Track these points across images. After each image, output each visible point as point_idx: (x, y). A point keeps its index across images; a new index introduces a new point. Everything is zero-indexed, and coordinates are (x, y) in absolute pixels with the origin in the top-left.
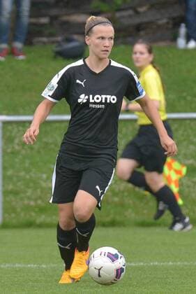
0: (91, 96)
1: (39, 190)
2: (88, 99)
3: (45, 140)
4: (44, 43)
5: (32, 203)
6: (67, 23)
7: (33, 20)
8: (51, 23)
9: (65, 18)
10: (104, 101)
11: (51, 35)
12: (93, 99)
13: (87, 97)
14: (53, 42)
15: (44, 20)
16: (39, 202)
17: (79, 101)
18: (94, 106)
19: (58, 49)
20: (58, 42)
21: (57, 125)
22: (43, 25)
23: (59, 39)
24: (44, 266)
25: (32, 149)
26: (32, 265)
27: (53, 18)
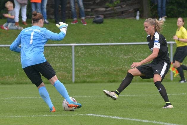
1: (88, 70)
3: (90, 52)
4: (89, 18)
5: (85, 74)
6: (97, 11)
7: (85, 10)
8: (91, 11)
9: (97, 9)
11: (92, 15)
14: (92, 18)
15: (89, 10)
16: (88, 74)
19: (94, 20)
20: (94, 17)
21: (94, 47)
22: (89, 12)
23: (94, 16)
24: (90, 96)
25: (85, 55)
26: (85, 96)
27: (92, 9)
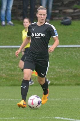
0: (35, 34)
1: (55, 73)
2: (34, 35)
3: (57, 54)
4: (57, 20)
5: (53, 77)
6: (65, 12)
7: (53, 11)
8: (59, 12)
9: (64, 11)
10: (40, 36)
11: (59, 17)
12: (36, 35)
13: (34, 34)
14: (60, 19)
15: (57, 11)
16: (55, 76)
17: (32, 35)
18: (36, 37)
19: (62, 22)
21: (62, 49)
22: (57, 13)
23: (62, 18)
24: (57, 99)
25: (52, 57)
26: (53, 99)
27: (60, 11)
